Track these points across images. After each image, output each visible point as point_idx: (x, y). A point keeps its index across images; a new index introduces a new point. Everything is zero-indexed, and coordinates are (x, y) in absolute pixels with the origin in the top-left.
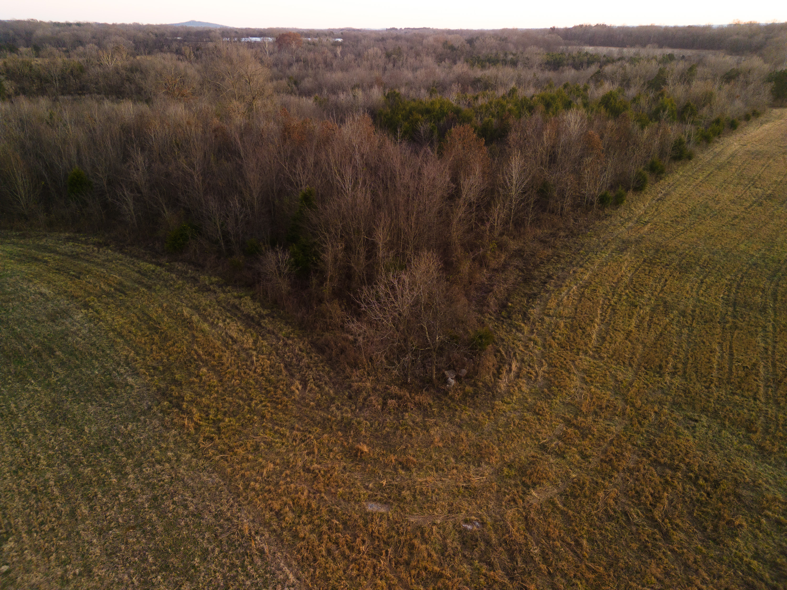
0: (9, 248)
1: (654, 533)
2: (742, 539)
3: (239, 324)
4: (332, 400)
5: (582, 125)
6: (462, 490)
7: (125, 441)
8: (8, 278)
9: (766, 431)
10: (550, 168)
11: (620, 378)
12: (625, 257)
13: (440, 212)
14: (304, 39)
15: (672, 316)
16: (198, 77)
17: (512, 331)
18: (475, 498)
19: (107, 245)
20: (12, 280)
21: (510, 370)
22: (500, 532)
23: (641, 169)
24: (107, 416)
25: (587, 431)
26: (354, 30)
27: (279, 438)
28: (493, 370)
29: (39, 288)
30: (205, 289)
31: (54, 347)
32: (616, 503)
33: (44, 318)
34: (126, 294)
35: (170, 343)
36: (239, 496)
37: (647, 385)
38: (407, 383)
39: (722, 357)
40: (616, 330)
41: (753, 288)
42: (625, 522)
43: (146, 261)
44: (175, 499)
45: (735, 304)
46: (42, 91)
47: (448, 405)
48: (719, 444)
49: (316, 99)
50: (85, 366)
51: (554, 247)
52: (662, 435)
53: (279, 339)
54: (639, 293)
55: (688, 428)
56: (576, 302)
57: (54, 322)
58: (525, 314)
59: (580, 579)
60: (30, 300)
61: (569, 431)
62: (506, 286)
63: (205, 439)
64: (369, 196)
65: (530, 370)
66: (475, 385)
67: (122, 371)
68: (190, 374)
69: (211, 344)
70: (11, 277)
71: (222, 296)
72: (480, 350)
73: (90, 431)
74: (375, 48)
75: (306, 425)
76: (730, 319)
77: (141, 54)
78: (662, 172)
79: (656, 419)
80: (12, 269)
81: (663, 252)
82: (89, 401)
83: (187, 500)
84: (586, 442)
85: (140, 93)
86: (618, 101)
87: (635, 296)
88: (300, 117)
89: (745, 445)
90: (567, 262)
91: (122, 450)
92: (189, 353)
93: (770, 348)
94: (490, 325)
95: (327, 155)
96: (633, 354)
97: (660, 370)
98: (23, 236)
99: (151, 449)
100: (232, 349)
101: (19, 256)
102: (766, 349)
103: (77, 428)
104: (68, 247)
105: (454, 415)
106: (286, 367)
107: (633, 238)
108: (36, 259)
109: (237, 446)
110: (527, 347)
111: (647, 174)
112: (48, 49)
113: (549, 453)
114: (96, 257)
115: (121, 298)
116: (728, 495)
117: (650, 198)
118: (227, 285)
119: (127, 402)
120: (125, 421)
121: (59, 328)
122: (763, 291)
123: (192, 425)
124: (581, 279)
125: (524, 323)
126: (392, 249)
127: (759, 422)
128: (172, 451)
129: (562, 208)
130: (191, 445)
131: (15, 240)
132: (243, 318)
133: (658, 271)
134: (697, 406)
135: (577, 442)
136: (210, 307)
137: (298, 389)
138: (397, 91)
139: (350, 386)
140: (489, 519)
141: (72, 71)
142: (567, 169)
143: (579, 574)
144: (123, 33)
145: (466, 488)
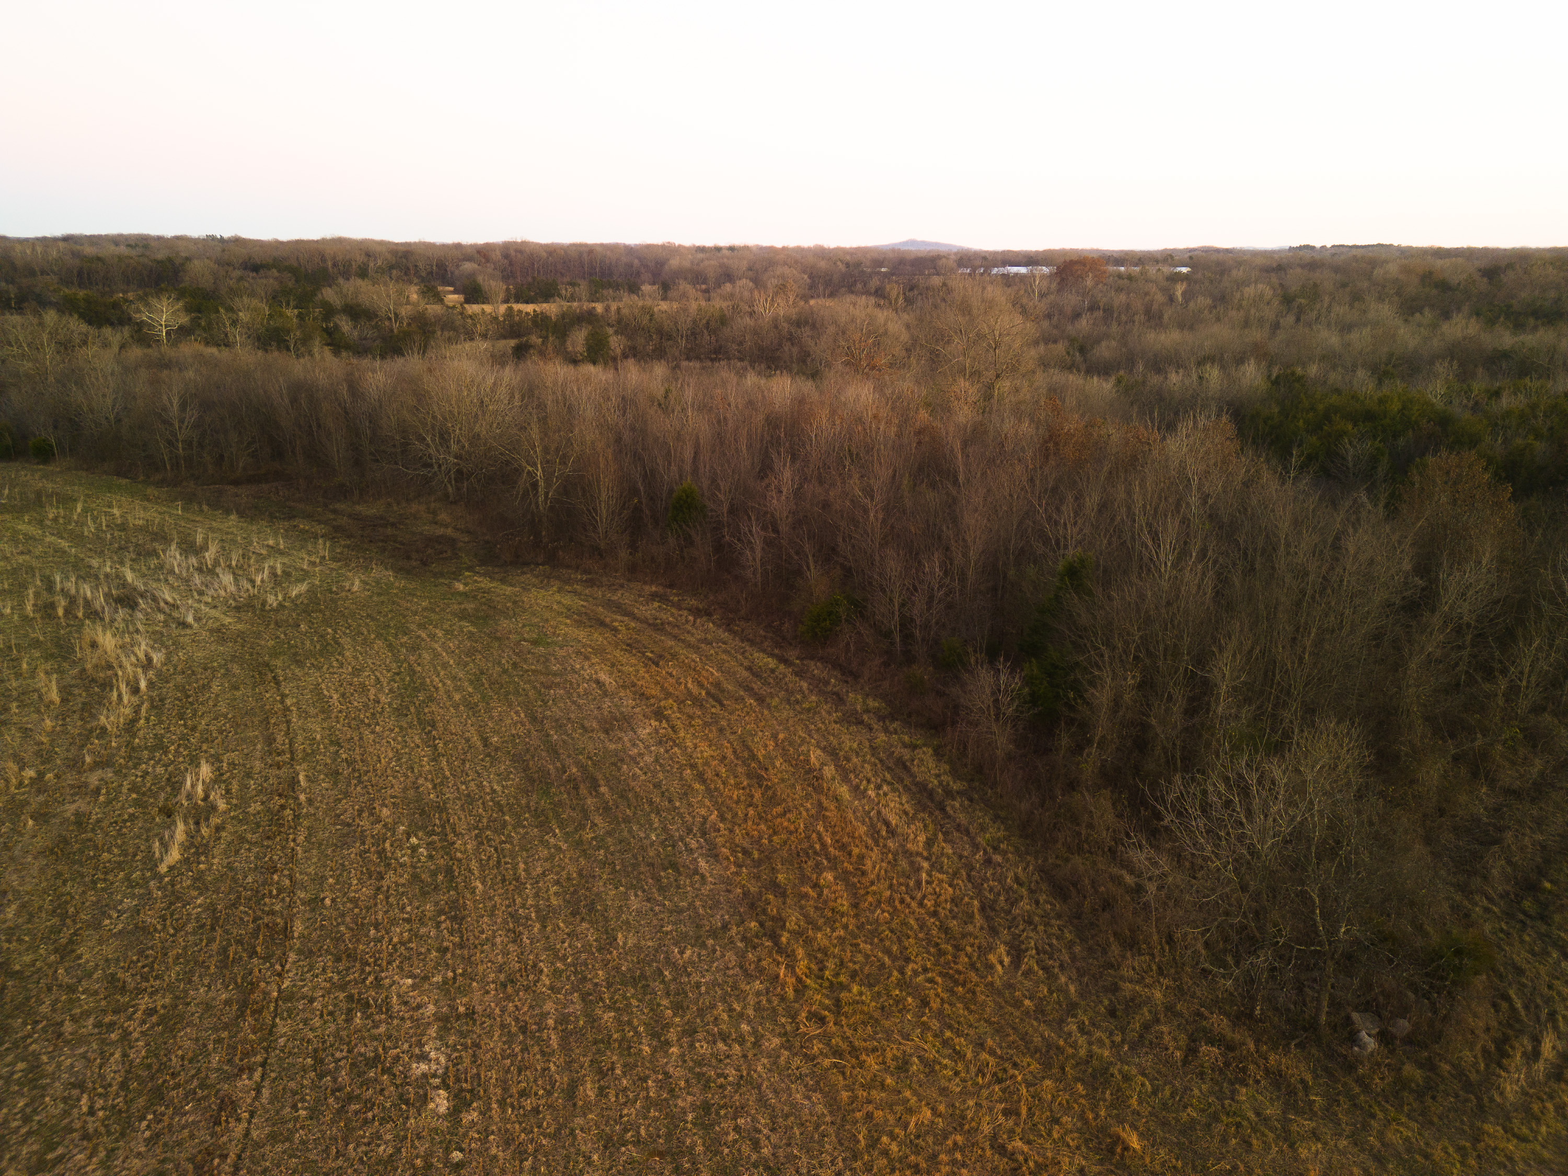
0: (567, 600)
3: (904, 800)
4: (1072, 1008)
7: (674, 979)
8: (557, 649)
13: (1377, 637)
14: (1111, 268)
16: (905, 337)
19: (709, 614)
20: (562, 653)
21: (1536, 1053)
24: (655, 922)
26: (1218, 251)
27: (950, 1057)
28: (1487, 1041)
29: (596, 673)
30: (853, 719)
31: (600, 776)
33: (594, 725)
34: (722, 705)
35: (779, 809)
36: (855, 1158)
38: (1251, 1016)
43: (764, 651)
44: (741, 1121)
46: (659, 354)
47: (1352, 1098)
49: (1119, 381)
50: (638, 823)
53: (976, 847)
57: (608, 733)
60: (581, 690)
62: (1539, 837)
63: (812, 1016)
64: (1209, 583)
66: (1430, 1066)
67: (694, 844)
68: (804, 879)
69: (849, 829)
70: (561, 648)
71: (882, 737)
72: (1454, 983)
73: (625, 944)
74: (1260, 286)
75: (1009, 1047)
77: (819, 296)
80: (565, 635)
82: (633, 887)
83: (760, 1132)
85: (804, 362)
88: (1083, 415)
91: (668, 994)
92: (808, 838)
94: (1487, 927)
95: (1129, 493)
98: (591, 583)
99: (713, 1007)
100: (885, 846)
101: (579, 614)
103: (607, 932)
104: (649, 610)
105: (1365, 1127)
106: (983, 909)
108: (602, 624)
109: (866, 1049)
112: (681, 287)
114: (688, 632)
115: (713, 710)
118: (893, 719)
119: (691, 904)
120: (681, 940)
121: (612, 747)
123: (791, 980)
126: (1248, 700)
128: (749, 1023)
130: (783, 1020)
131: (578, 587)
132: (913, 788)
136: (857, 755)
137: (1001, 962)
138: (1299, 371)
139: (1115, 989)
141: (708, 323)
144: (796, 262)
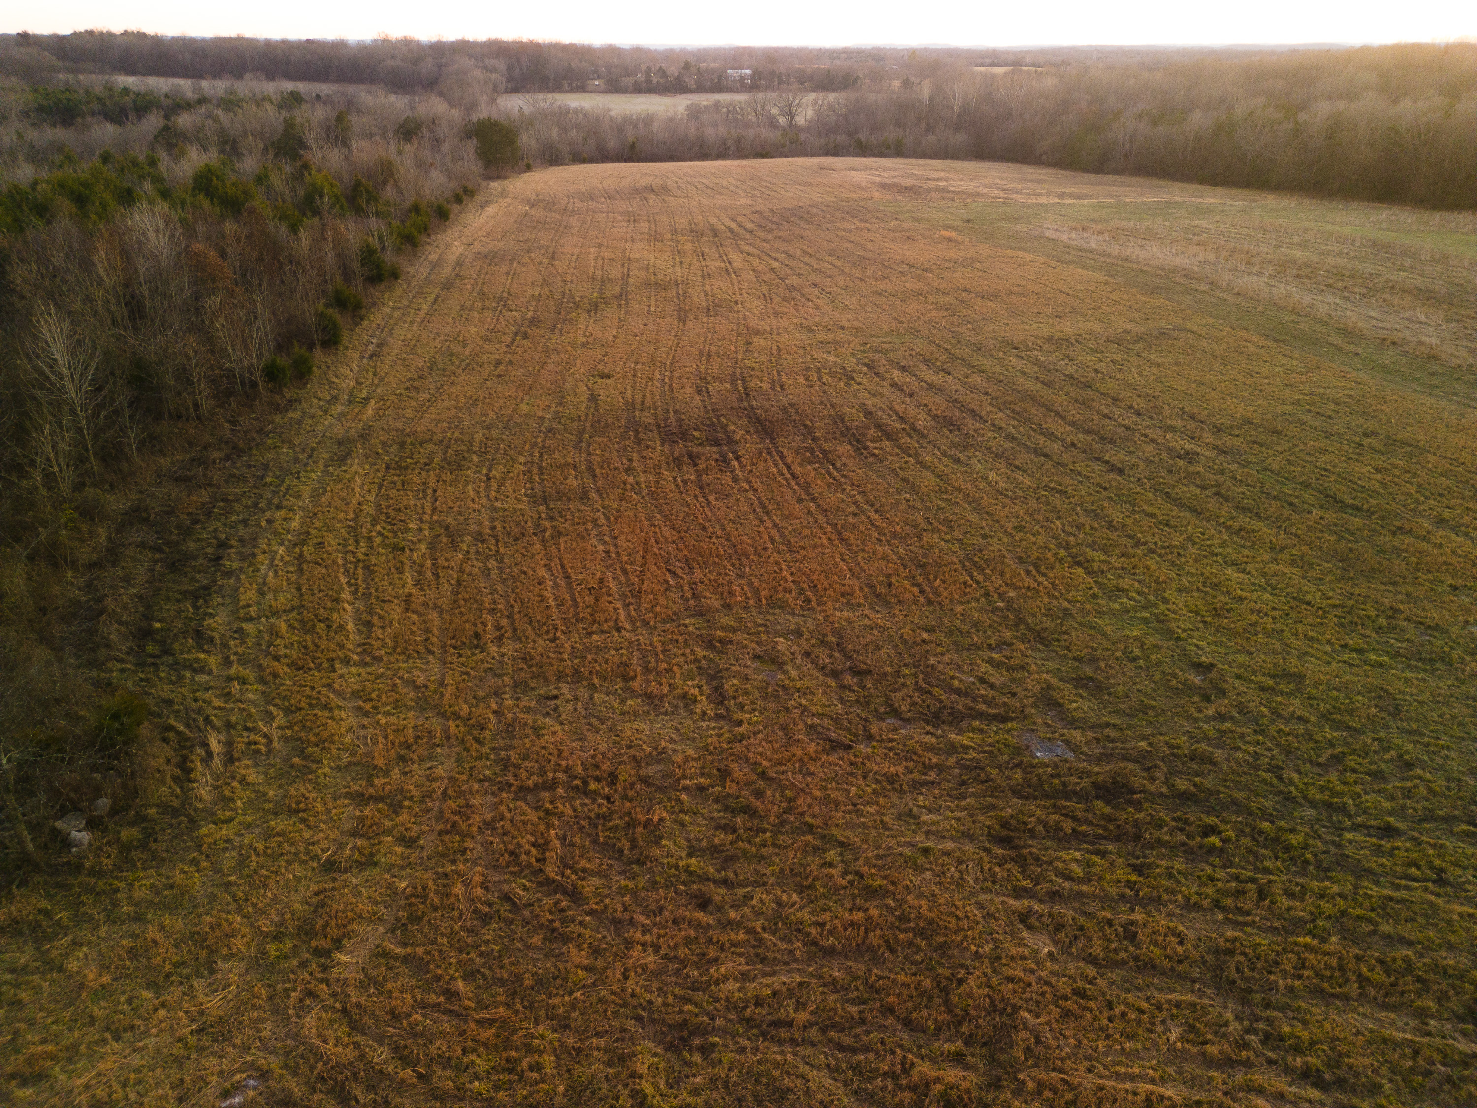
1: (557, 903)
2: (669, 838)
5: (172, 236)
6: (192, 1040)
9: (647, 670)
10: (136, 329)
11: (420, 681)
12: (353, 469)
15: (464, 547)
17: (184, 677)
18: (226, 1038)
21: (210, 755)
22: (303, 1069)
23: (321, 306)
25: (399, 797)
28: (172, 770)
32: (487, 889)
37: (467, 673)
39: (556, 586)
40: (384, 601)
41: (560, 467)
42: (510, 911)
45: (545, 500)
47: (92, 890)
48: (597, 717)
51: (210, 485)
52: (516, 742)
54: (400, 525)
55: (548, 713)
56: (294, 577)
58: (199, 635)
59: (474, 1051)
61: (367, 812)
62: (133, 591)
65: (252, 737)
72: (125, 743)
76: (547, 524)
78: (358, 306)
79: (500, 722)
81: (412, 444)
84: (404, 817)
86: (228, 183)
87: (395, 533)
89: (629, 702)
90: (247, 507)
93: (612, 549)
94: (130, 683)
96: (428, 631)
97: (477, 642)
102: (607, 552)
105: (115, 904)
107: (353, 432)
110: (227, 696)
111: (334, 313)
113: (346, 871)
116: (632, 785)
117: (356, 355)
122: (575, 467)
124: (288, 532)
125: (204, 651)
127: (634, 661)
129: (196, 406)
133: (416, 479)
134: (550, 674)
135: (388, 824)
140: (272, 1058)
142: (176, 326)
143: (469, 1043)
145: (200, 1031)
